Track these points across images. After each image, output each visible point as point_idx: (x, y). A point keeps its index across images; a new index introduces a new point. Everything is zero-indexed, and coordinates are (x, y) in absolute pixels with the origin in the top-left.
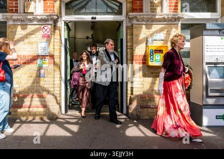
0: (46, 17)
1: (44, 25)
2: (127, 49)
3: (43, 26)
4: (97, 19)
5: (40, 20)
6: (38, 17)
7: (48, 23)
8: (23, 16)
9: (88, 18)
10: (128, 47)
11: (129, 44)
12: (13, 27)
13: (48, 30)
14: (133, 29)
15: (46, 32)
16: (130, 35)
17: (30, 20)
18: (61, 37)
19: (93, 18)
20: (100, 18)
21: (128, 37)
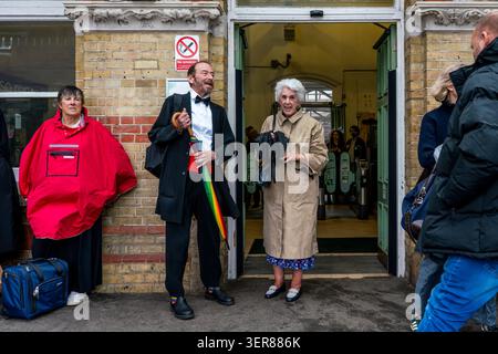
0: (187, 12)
1: (181, 32)
2: (408, 100)
3: (178, 37)
4: (325, 18)
5: (171, 21)
6: (167, 12)
7: (191, 27)
8: (123, 8)
9: (300, 14)
10: (413, 95)
11: (413, 86)
12: (93, 37)
13: (193, 48)
14: (425, 45)
15: (188, 53)
16: (415, 62)
17: (144, 19)
18: (226, 66)
19: (313, 14)
20: (333, 13)
21: (413, 66)
